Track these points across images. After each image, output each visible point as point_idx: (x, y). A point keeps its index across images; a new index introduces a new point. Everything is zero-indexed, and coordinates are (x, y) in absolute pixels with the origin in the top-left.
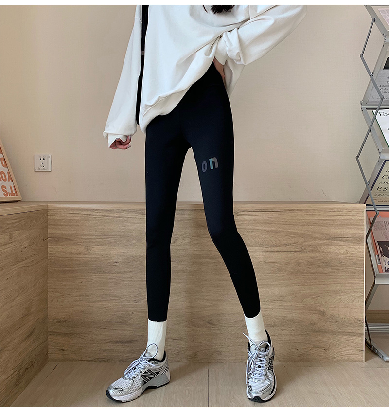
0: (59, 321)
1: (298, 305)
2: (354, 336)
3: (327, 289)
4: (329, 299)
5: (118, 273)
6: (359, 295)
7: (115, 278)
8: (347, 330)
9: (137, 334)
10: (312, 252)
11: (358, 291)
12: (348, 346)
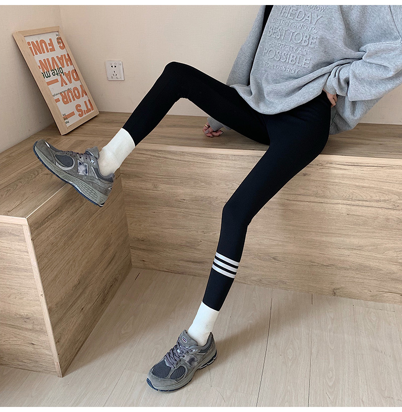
0: (138, 240)
1: (378, 256)
5: (186, 208)
7: (183, 211)
9: (206, 257)
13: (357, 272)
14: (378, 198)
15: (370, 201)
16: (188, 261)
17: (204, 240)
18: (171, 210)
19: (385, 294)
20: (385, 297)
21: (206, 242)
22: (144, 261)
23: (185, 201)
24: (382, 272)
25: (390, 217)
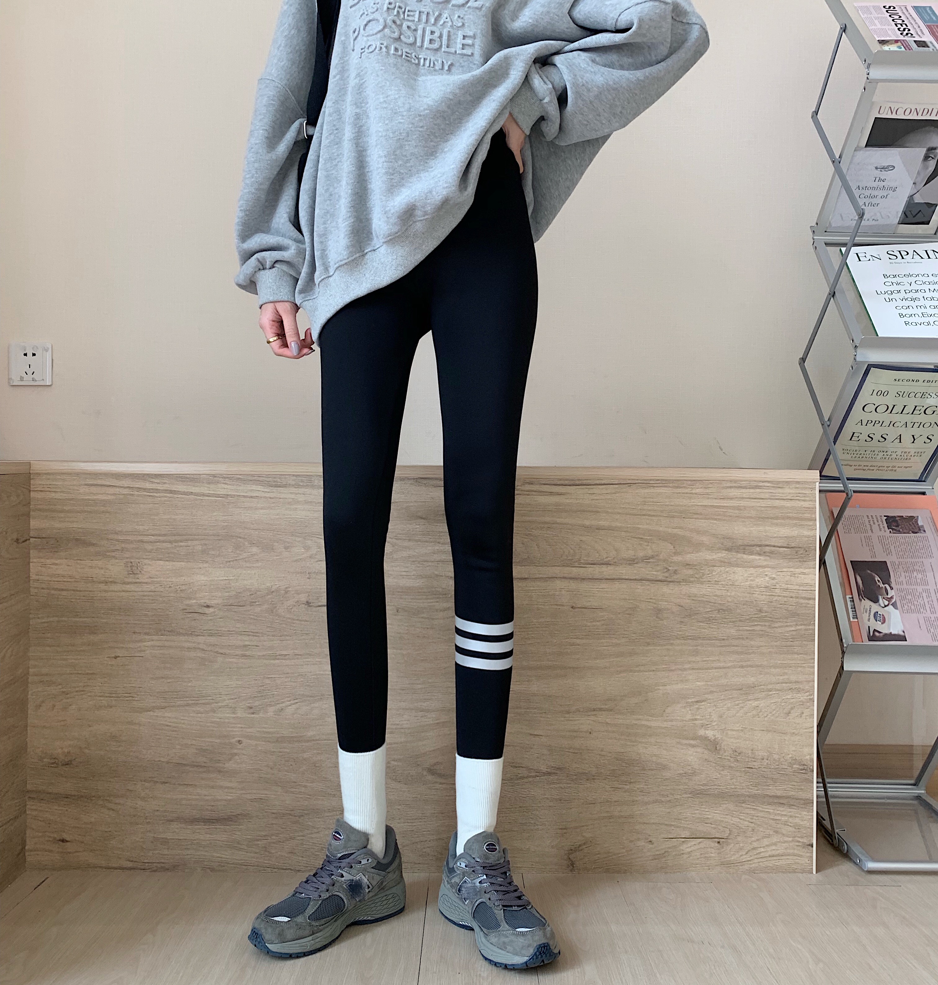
0: (55, 762)
1: (652, 724)
2: (791, 806)
3: (724, 681)
4: (729, 709)
5: (211, 635)
6: (803, 697)
7: (201, 646)
8: (773, 790)
9: (248, 797)
10: (692, 582)
11: (801, 686)
12: (776, 832)
13: (616, 784)
15: (615, 564)
16: (194, 821)
17: (250, 737)
18: (167, 644)
19: (684, 847)
20: (685, 856)
21: (254, 743)
22: (63, 841)
23: (211, 610)
24: (667, 774)
25: (663, 605)
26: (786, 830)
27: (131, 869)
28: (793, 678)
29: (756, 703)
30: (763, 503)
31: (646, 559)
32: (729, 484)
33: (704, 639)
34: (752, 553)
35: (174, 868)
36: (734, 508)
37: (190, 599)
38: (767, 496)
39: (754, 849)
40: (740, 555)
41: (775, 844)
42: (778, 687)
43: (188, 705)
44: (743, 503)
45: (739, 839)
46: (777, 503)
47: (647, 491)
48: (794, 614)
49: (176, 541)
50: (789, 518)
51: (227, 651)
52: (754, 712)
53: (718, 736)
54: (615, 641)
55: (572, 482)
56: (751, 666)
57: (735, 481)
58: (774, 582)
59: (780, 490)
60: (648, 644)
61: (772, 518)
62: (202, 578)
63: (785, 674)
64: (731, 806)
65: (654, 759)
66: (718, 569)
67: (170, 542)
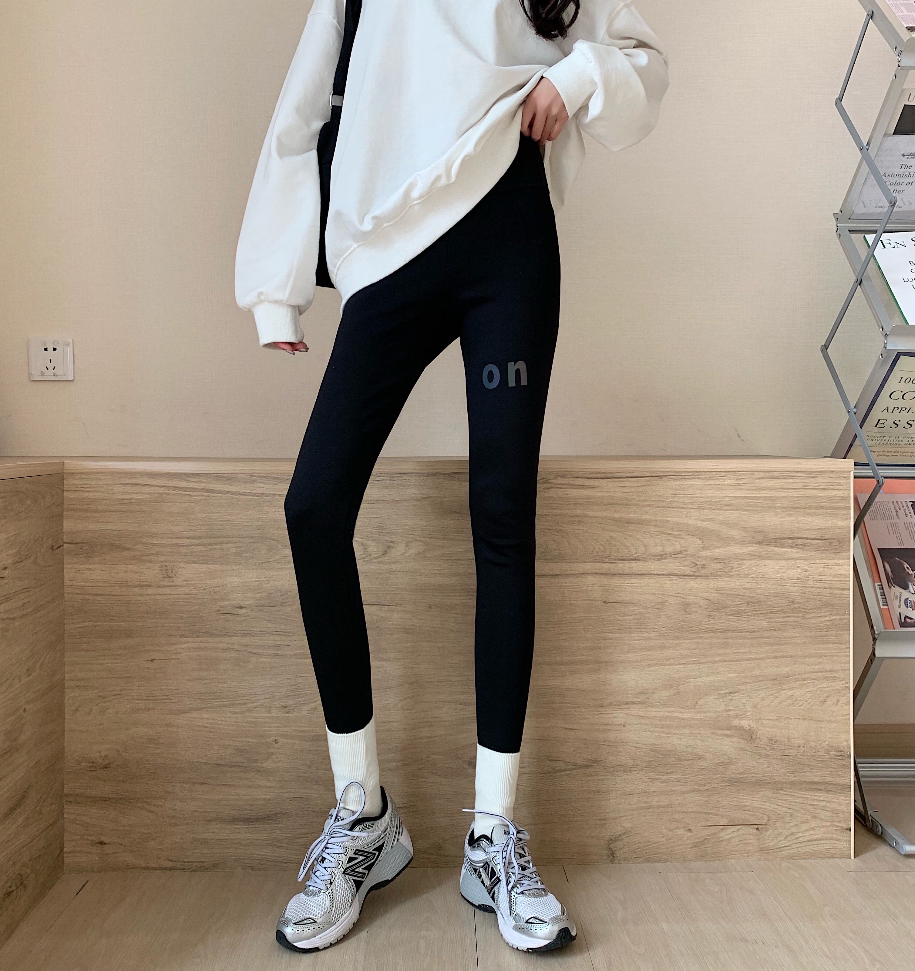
0: (93, 766)
1: (686, 716)
2: (828, 791)
3: (757, 672)
4: (763, 699)
5: (244, 635)
6: (839, 685)
7: (235, 647)
8: (811, 777)
9: (286, 795)
10: (720, 576)
11: (836, 675)
12: (814, 817)
13: (653, 775)
14: (658, 550)
15: (644, 560)
16: (234, 820)
17: (286, 737)
18: (202, 645)
19: (722, 834)
20: (724, 843)
21: (290, 741)
22: (101, 843)
23: (244, 611)
24: (703, 764)
25: (690, 599)
26: (823, 814)
27: (171, 869)
28: (829, 667)
29: (790, 693)
30: (794, 493)
31: (674, 555)
32: (762, 475)
33: (733, 631)
34: (783, 546)
35: (214, 867)
36: (765, 498)
37: (223, 600)
38: (799, 486)
39: (793, 834)
40: (771, 548)
41: (813, 829)
42: (813, 676)
43: (225, 706)
44: (774, 494)
45: (778, 825)
46: (809, 493)
47: (678, 483)
48: (827, 605)
49: (210, 544)
50: (823, 507)
51: (260, 651)
52: (789, 701)
53: (754, 725)
54: (646, 635)
55: (603, 476)
56: (786, 657)
57: (768, 472)
58: (807, 573)
59: (813, 480)
60: (678, 638)
61: (805, 508)
62: (236, 579)
63: (820, 663)
64: (769, 794)
65: (689, 750)
66: (747, 563)
67: (205, 545)
